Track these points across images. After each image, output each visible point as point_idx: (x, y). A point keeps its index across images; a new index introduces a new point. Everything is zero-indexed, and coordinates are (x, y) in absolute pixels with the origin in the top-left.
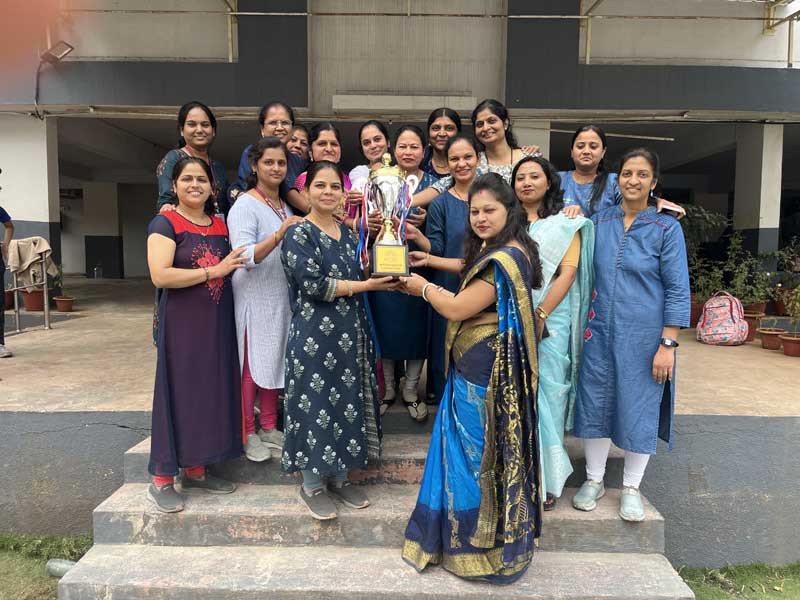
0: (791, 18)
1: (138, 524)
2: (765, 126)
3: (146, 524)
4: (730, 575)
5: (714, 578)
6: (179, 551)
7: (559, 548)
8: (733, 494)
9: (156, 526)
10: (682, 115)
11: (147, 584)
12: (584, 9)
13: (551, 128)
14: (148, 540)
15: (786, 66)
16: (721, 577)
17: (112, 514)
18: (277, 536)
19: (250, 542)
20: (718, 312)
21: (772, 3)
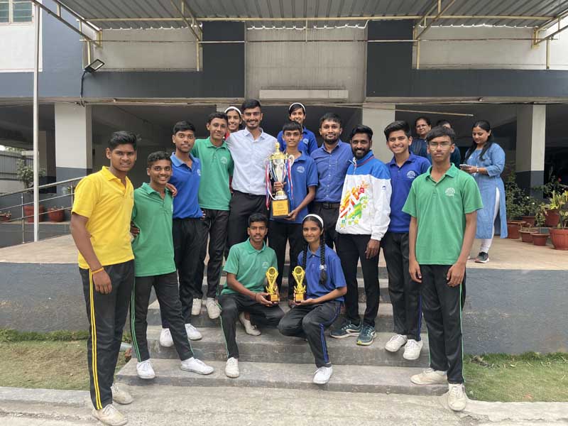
0: (547, 38)
2: (534, 106)
4: (486, 358)
5: (476, 360)
10: (479, 100)
12: (415, 36)
13: (396, 108)
15: (546, 69)
16: (481, 359)
17: (155, 310)
21: (537, 28)
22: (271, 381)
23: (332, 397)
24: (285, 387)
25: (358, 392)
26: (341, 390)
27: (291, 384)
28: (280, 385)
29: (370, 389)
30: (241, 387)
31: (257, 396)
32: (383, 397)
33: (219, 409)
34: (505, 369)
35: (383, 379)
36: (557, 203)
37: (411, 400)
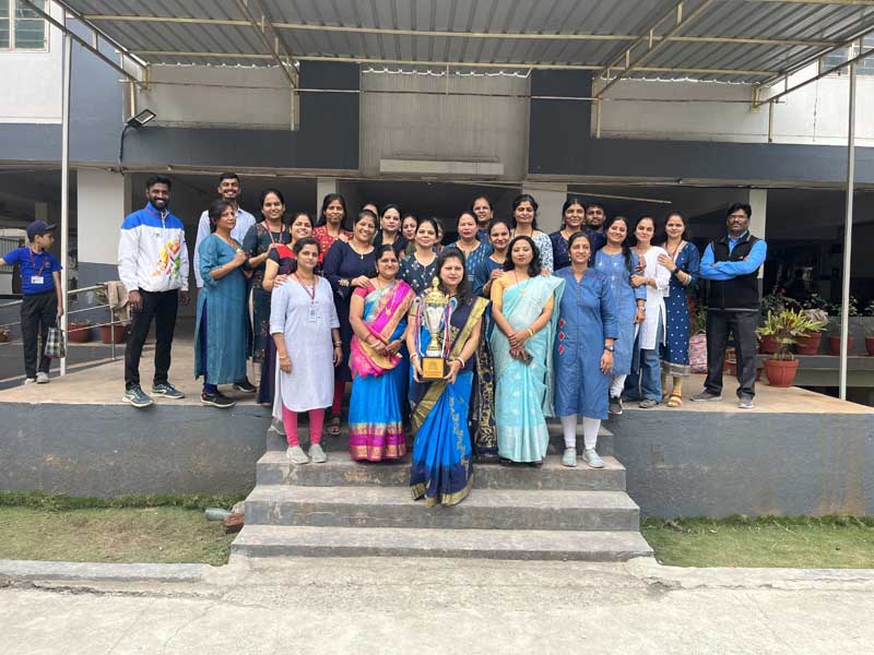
0: (771, 101)
1: (286, 471)
2: (752, 192)
3: (291, 470)
4: (682, 523)
5: (669, 525)
6: (314, 489)
7: (558, 488)
8: (682, 466)
9: (298, 473)
10: (678, 181)
11: (302, 501)
12: (595, 91)
13: (569, 190)
14: (292, 482)
15: (767, 141)
16: (675, 524)
17: (269, 465)
18: (376, 480)
19: (358, 484)
20: (697, 346)
21: (758, 86)
22: (425, 548)
23: (499, 565)
24: (441, 556)
25: (529, 559)
26: (510, 558)
27: (449, 551)
28: (437, 553)
29: (545, 556)
30: (388, 556)
31: (409, 566)
32: (560, 565)
33: (366, 581)
34: (704, 536)
35: (557, 544)
36: (773, 328)
37: (592, 566)
